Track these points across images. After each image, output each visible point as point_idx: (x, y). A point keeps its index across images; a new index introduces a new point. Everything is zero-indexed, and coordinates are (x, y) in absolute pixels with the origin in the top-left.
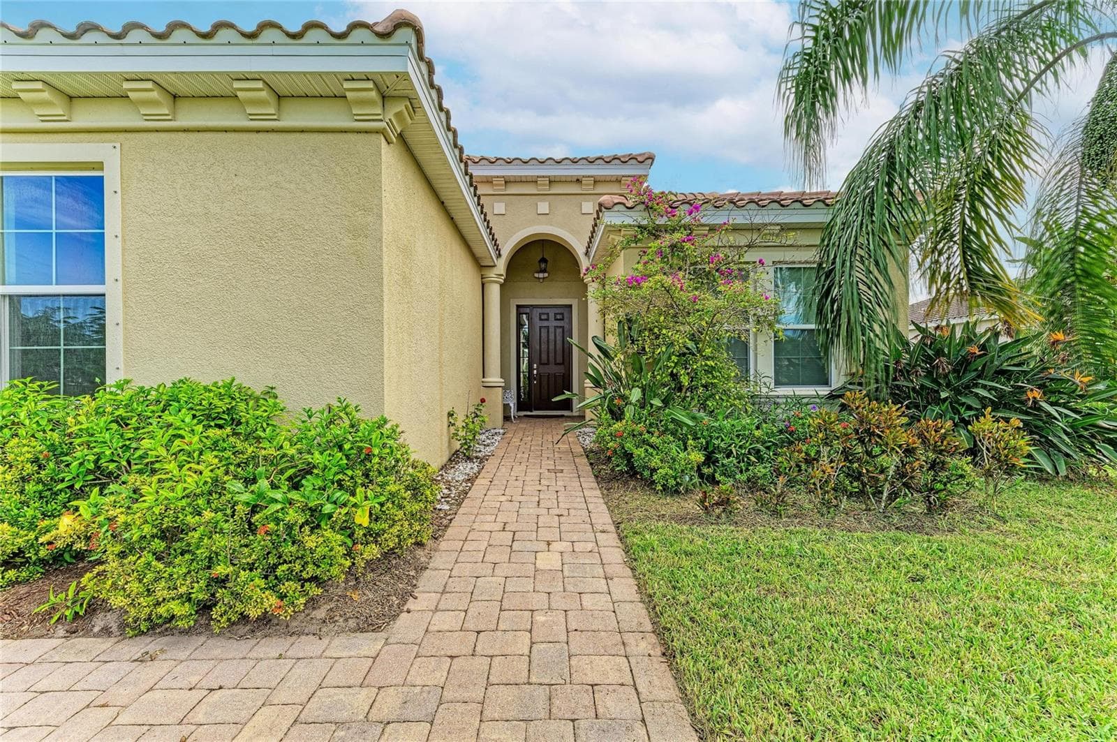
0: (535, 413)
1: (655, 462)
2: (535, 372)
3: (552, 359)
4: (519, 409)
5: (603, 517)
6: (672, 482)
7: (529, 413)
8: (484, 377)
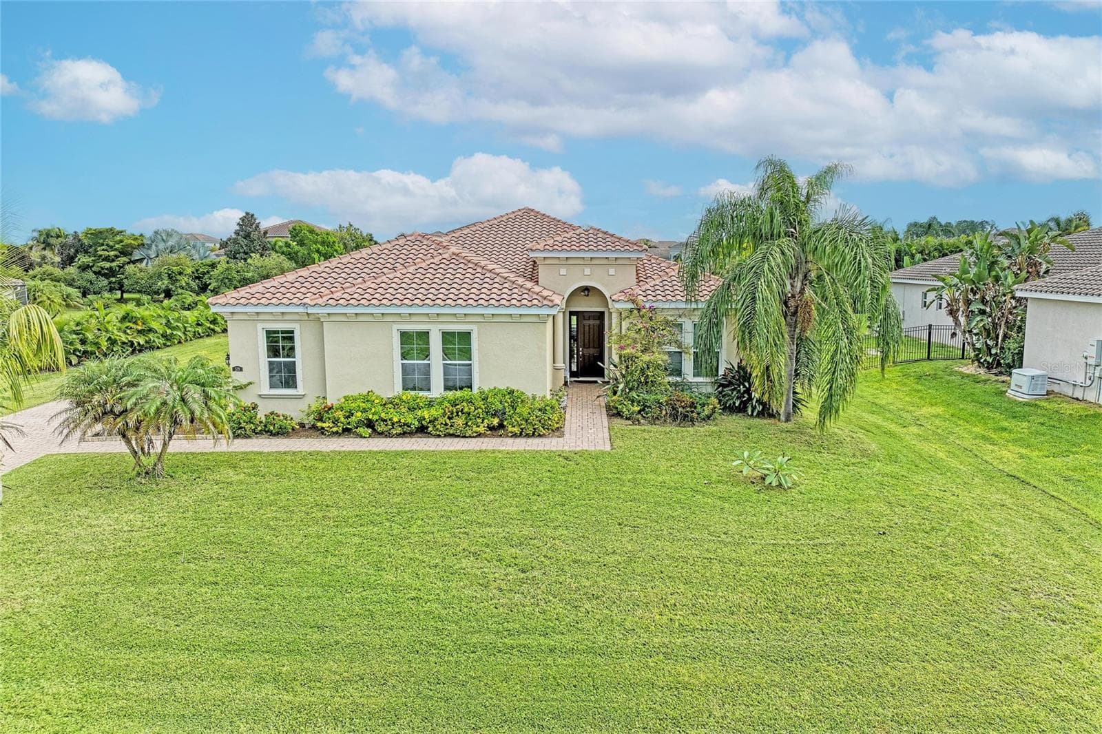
0: (581, 379)
1: (624, 410)
2: (581, 353)
3: (592, 345)
4: (571, 377)
5: (606, 424)
6: (628, 416)
7: (576, 379)
8: (554, 363)
